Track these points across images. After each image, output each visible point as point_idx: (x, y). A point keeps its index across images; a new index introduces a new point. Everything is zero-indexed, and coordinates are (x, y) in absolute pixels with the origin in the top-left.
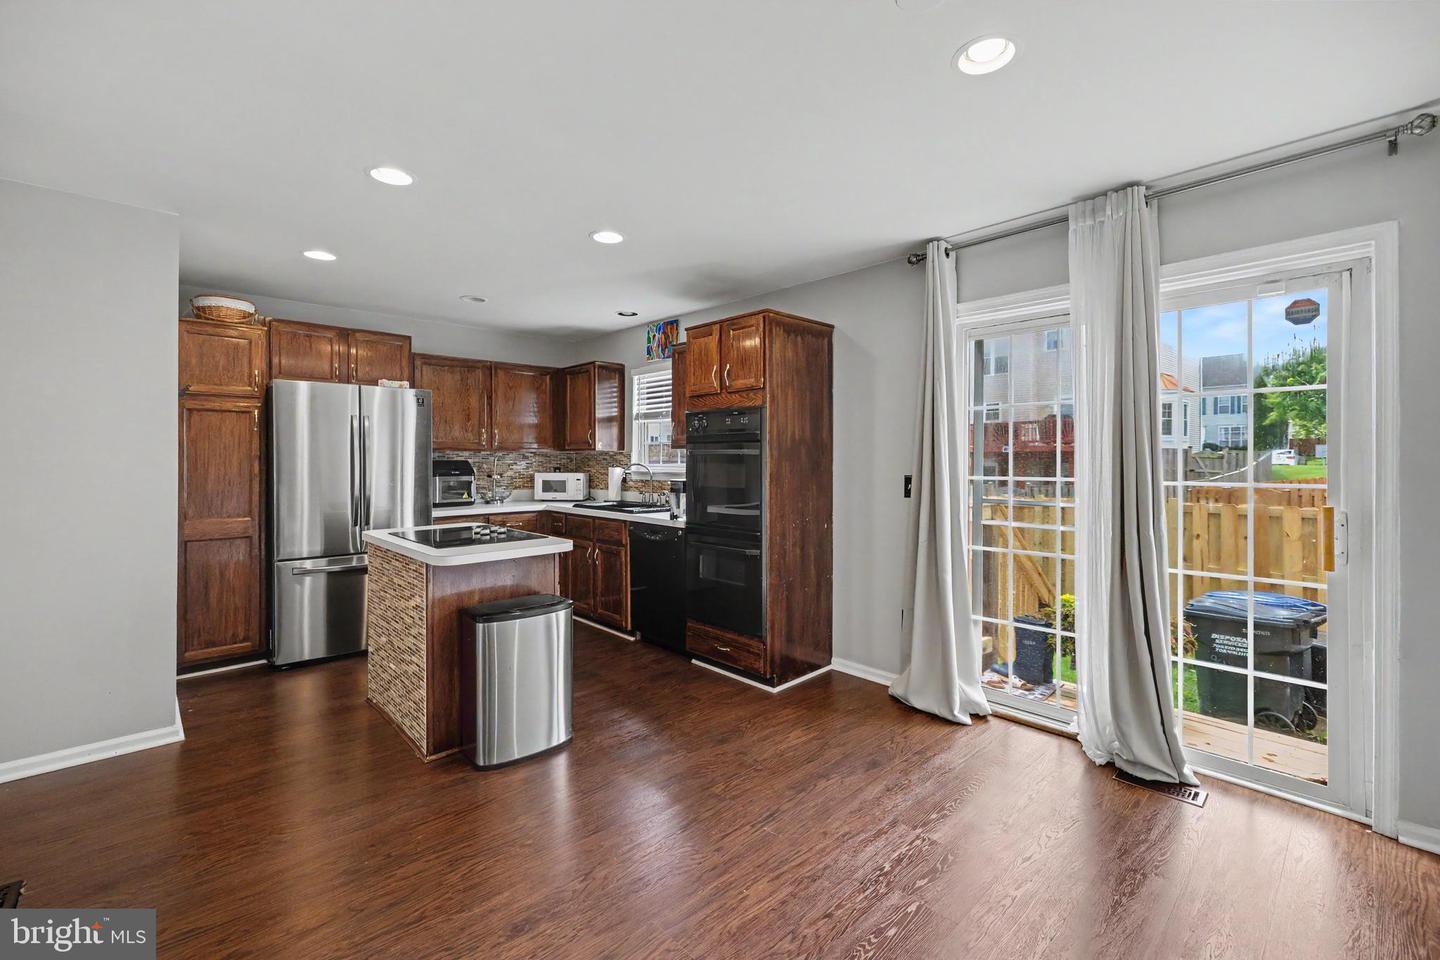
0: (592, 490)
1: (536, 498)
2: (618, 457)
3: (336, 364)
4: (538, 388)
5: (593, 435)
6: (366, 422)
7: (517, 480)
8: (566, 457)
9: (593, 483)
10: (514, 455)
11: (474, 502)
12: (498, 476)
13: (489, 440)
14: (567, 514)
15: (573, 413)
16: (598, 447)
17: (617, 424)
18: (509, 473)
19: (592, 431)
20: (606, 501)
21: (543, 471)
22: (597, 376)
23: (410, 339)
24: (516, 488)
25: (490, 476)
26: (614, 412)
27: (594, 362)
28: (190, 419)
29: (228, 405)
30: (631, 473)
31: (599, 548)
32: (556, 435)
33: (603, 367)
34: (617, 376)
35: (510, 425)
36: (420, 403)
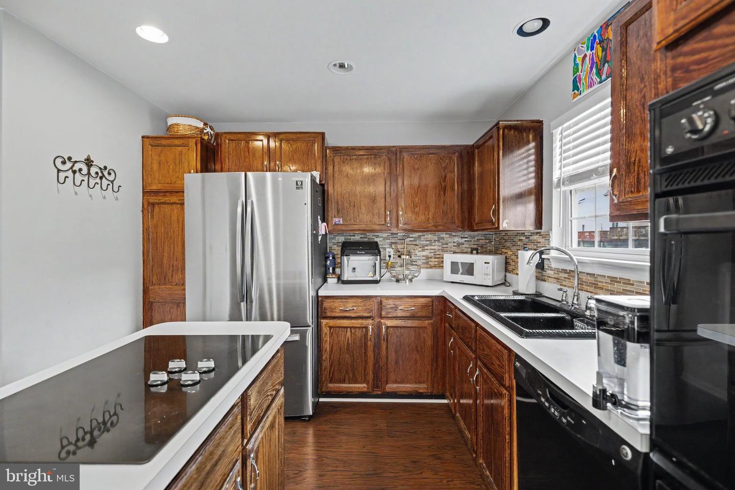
0: (508, 274)
1: (444, 280)
2: (535, 237)
3: (265, 163)
4: (445, 168)
5: (497, 212)
6: (249, 209)
7: (433, 260)
8: (483, 238)
9: (509, 266)
10: (429, 236)
11: (380, 280)
12: (407, 257)
13: (394, 221)
14: (456, 307)
15: (481, 189)
16: (504, 225)
17: (533, 197)
18: (424, 253)
19: (495, 206)
20: (515, 293)
21: (455, 253)
22: (501, 139)
23: (323, 134)
24: (431, 267)
25: (399, 256)
26: (532, 183)
27: (498, 124)
28: (153, 211)
29: (174, 199)
30: (549, 259)
31: (480, 370)
32: (466, 215)
33: (509, 127)
34: (531, 137)
35: (415, 206)
36: (299, 185)
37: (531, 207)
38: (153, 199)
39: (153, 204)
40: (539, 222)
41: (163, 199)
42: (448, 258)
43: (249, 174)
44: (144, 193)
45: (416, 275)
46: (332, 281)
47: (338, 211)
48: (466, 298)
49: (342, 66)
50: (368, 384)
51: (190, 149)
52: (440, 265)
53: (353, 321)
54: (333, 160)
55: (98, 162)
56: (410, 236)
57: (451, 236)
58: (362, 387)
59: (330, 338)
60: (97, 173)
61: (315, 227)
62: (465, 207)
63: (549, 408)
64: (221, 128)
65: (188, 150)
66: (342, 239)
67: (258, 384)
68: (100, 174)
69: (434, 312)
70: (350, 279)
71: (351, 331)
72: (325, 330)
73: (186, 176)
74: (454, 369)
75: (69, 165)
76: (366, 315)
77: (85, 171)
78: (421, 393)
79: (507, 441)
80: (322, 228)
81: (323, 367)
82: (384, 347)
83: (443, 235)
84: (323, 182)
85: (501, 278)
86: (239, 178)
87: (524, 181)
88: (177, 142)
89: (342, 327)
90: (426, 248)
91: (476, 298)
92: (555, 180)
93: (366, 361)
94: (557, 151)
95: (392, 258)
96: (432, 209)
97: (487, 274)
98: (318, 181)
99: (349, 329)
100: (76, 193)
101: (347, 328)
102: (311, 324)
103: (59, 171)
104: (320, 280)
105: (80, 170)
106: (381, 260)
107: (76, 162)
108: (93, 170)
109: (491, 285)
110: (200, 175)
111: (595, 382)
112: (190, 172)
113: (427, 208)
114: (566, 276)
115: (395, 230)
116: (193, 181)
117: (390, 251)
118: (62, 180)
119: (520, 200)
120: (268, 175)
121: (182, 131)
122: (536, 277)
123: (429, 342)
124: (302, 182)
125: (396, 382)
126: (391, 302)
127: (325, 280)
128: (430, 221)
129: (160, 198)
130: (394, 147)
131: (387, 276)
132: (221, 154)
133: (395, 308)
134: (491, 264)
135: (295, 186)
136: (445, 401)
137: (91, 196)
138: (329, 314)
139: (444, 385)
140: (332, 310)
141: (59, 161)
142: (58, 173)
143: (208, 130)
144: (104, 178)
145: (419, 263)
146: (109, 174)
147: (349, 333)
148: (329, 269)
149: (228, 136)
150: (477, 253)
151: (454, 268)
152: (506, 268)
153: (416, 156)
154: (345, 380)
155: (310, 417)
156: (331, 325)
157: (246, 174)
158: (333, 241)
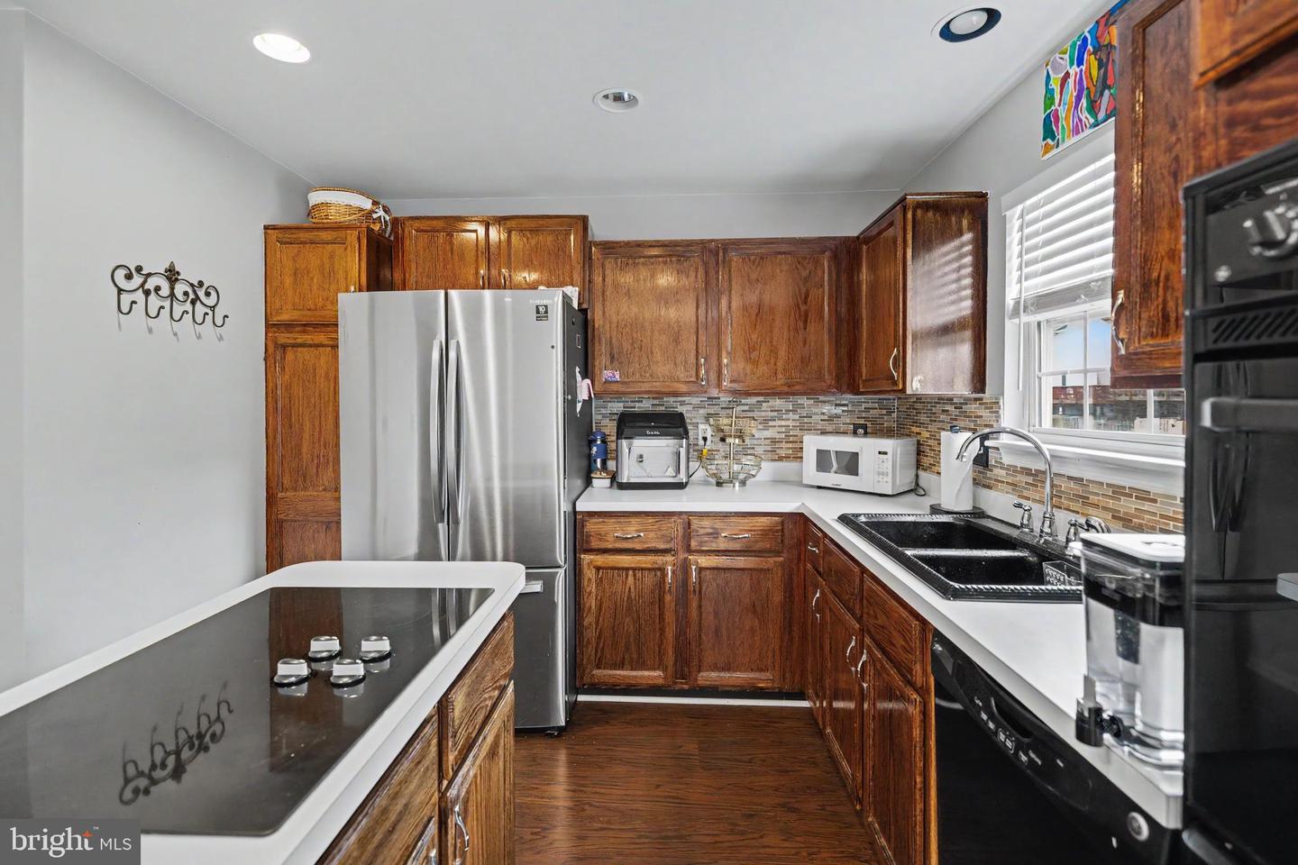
0: (921, 473)
1: (805, 482)
2: (972, 408)
3: (482, 272)
4: (806, 280)
5: (901, 362)
6: (452, 355)
7: (784, 445)
8: (877, 405)
9: (924, 458)
10: (778, 403)
11: (687, 483)
12: (737, 441)
13: (713, 376)
14: (825, 535)
15: (873, 319)
16: (915, 385)
17: (968, 334)
18: (768, 434)
19: (898, 351)
20: (935, 510)
21: (824, 433)
22: (909, 228)
23: (584, 220)
24: (781, 459)
25: (723, 440)
26: (966, 307)
27: (903, 199)
28: (283, 358)
29: (321, 338)
30: (997, 449)
31: (870, 653)
32: (845, 365)
33: (926, 206)
34: (965, 222)
35: (751, 349)
36: (542, 314)
37: (965, 351)
38: (284, 338)
39: (284, 347)
40: (979, 379)
41: (301, 338)
42: (812, 443)
43: (453, 293)
44: (267, 326)
45: (753, 472)
46: (600, 483)
47: (612, 357)
48: (844, 519)
49: (618, 98)
50: (665, 670)
51: (349, 248)
52: (797, 456)
53: (638, 558)
54: (603, 266)
55: (189, 273)
56: (743, 401)
57: (817, 401)
58: (654, 675)
59: (596, 587)
60: (186, 294)
61: (570, 388)
62: (843, 351)
63: (996, 733)
64: (403, 209)
65: (346, 249)
66: (618, 407)
67: (467, 680)
68: (192, 296)
69: (786, 541)
70: (632, 480)
71: (635, 575)
72: (589, 573)
73: (341, 296)
74: (822, 648)
75: (137, 280)
76: (662, 546)
77: (165, 291)
78: (762, 688)
79: (919, 786)
80: (584, 388)
81: (586, 639)
82: (695, 604)
83: (803, 400)
84: (585, 306)
85: (909, 480)
86: (435, 300)
87: (953, 303)
88: (325, 235)
89: (618, 569)
90: (771, 423)
91: (863, 519)
92: (1010, 302)
93: (662, 630)
94: (1013, 249)
95: (708, 442)
96: (782, 353)
97: (883, 474)
98: (575, 305)
99: (631, 572)
100: (150, 331)
101: (627, 569)
102: (562, 564)
103: (120, 291)
104: (579, 483)
105: (157, 289)
106: (688, 445)
107: (149, 275)
108: (180, 289)
109: (890, 493)
110: (365, 295)
111: (1080, 694)
112: (347, 290)
113: (774, 351)
114: (1030, 480)
115: (714, 392)
116: (353, 306)
117: (705, 429)
118: (125, 308)
119: (943, 339)
120: (488, 294)
121: (334, 216)
122: (974, 479)
123: (777, 597)
124: (546, 306)
125: (715, 668)
126: (706, 523)
127: (588, 482)
128: (780, 376)
129: (296, 335)
130: (712, 241)
131: (700, 474)
132: (403, 256)
133: (715, 534)
134: (890, 455)
135: (535, 315)
136: (805, 704)
137: (175, 334)
138: (595, 544)
139: (803, 674)
140: (601, 537)
141: (120, 274)
142: (119, 294)
143: (381, 213)
144: (198, 303)
145: (759, 450)
146: (208, 294)
147: (631, 579)
148: (595, 461)
149: (417, 224)
150: (866, 434)
151: (823, 460)
152: (918, 461)
153: (752, 258)
154: (623, 664)
155: (560, 729)
156: (599, 564)
157: (446, 294)
158: (603, 411)
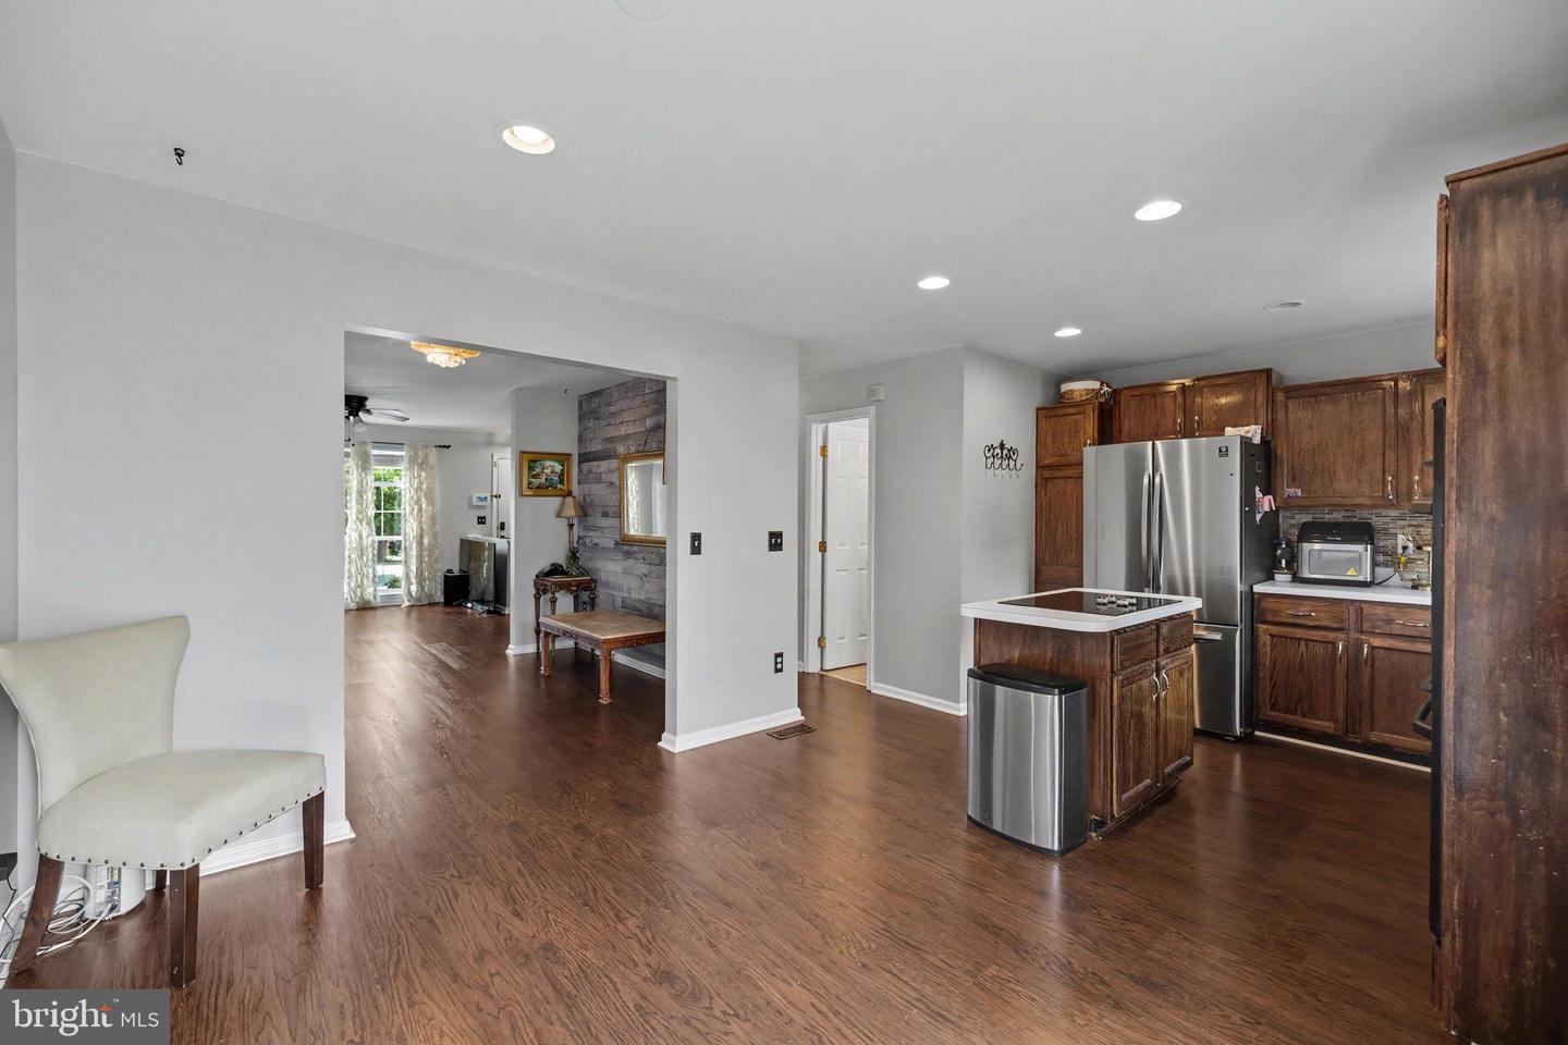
6: (1157, 480)
11: (1371, 582)
13: (1403, 491)
23: (1268, 372)
25: (1417, 547)
28: (1046, 486)
29: (1069, 473)
36: (1225, 453)
38: (1047, 474)
39: (1047, 479)
43: (1158, 443)
44: (1037, 467)
46: (1282, 577)
47: (1294, 479)
50: (1336, 722)
51: (1087, 416)
53: (1311, 632)
54: (1286, 406)
55: (1008, 444)
58: (1326, 725)
59: (1271, 650)
61: (1248, 501)
64: (1121, 384)
65: (1085, 417)
66: (1306, 518)
70: (1312, 577)
71: (1307, 645)
72: (1264, 638)
73: (1084, 449)
76: (1337, 625)
80: (1266, 503)
81: (1259, 688)
82: (1366, 674)
84: (1269, 442)
86: (1145, 449)
88: (1070, 410)
89: (1292, 639)
93: (1333, 691)
95: (1408, 550)
98: (1256, 445)
99: (1303, 642)
100: (995, 477)
101: (1300, 639)
102: (1239, 625)
103: (986, 458)
104: (1260, 574)
108: (1005, 452)
110: (1098, 448)
112: (1087, 445)
115: (1404, 505)
116: (1090, 453)
117: (1403, 538)
120: (1185, 443)
121: (1078, 398)
124: (1227, 447)
125: (1387, 729)
126: (1380, 610)
127: (1270, 575)
129: (1055, 472)
130: (1403, 373)
132: (1119, 416)
133: (1390, 621)
135: (1219, 457)
137: (1002, 477)
138: (1269, 618)
140: (1275, 613)
142: (986, 460)
143: (1106, 389)
147: (1303, 648)
148: (1280, 562)
149: (1128, 392)
154: (1296, 710)
155: (1236, 737)
156: (1273, 632)
157: (1153, 444)
158: (1292, 521)
